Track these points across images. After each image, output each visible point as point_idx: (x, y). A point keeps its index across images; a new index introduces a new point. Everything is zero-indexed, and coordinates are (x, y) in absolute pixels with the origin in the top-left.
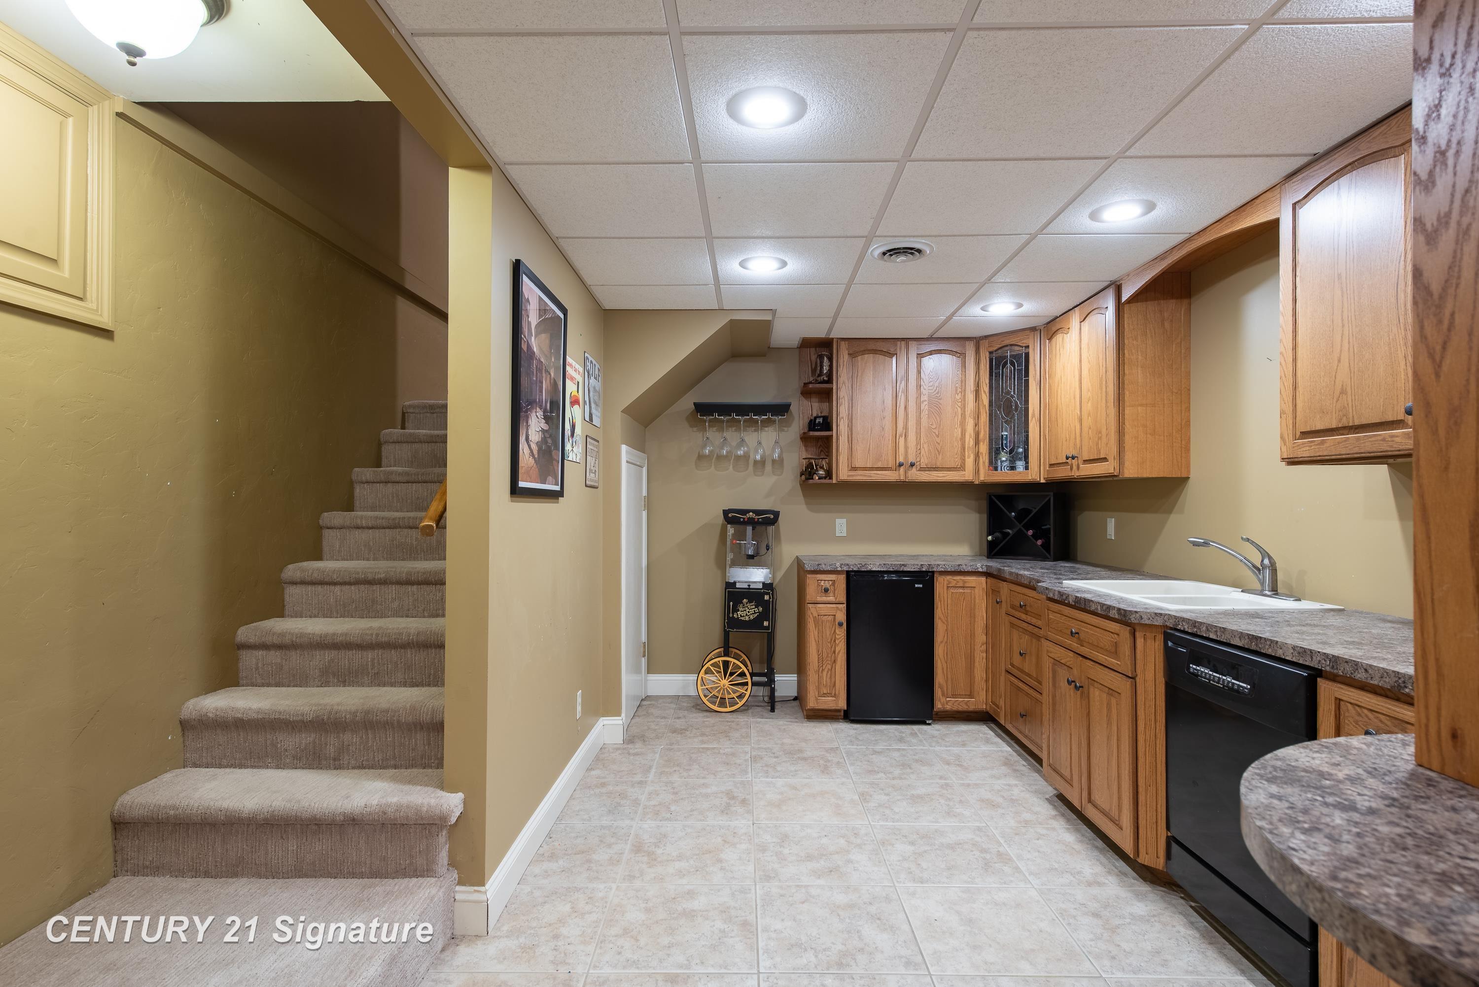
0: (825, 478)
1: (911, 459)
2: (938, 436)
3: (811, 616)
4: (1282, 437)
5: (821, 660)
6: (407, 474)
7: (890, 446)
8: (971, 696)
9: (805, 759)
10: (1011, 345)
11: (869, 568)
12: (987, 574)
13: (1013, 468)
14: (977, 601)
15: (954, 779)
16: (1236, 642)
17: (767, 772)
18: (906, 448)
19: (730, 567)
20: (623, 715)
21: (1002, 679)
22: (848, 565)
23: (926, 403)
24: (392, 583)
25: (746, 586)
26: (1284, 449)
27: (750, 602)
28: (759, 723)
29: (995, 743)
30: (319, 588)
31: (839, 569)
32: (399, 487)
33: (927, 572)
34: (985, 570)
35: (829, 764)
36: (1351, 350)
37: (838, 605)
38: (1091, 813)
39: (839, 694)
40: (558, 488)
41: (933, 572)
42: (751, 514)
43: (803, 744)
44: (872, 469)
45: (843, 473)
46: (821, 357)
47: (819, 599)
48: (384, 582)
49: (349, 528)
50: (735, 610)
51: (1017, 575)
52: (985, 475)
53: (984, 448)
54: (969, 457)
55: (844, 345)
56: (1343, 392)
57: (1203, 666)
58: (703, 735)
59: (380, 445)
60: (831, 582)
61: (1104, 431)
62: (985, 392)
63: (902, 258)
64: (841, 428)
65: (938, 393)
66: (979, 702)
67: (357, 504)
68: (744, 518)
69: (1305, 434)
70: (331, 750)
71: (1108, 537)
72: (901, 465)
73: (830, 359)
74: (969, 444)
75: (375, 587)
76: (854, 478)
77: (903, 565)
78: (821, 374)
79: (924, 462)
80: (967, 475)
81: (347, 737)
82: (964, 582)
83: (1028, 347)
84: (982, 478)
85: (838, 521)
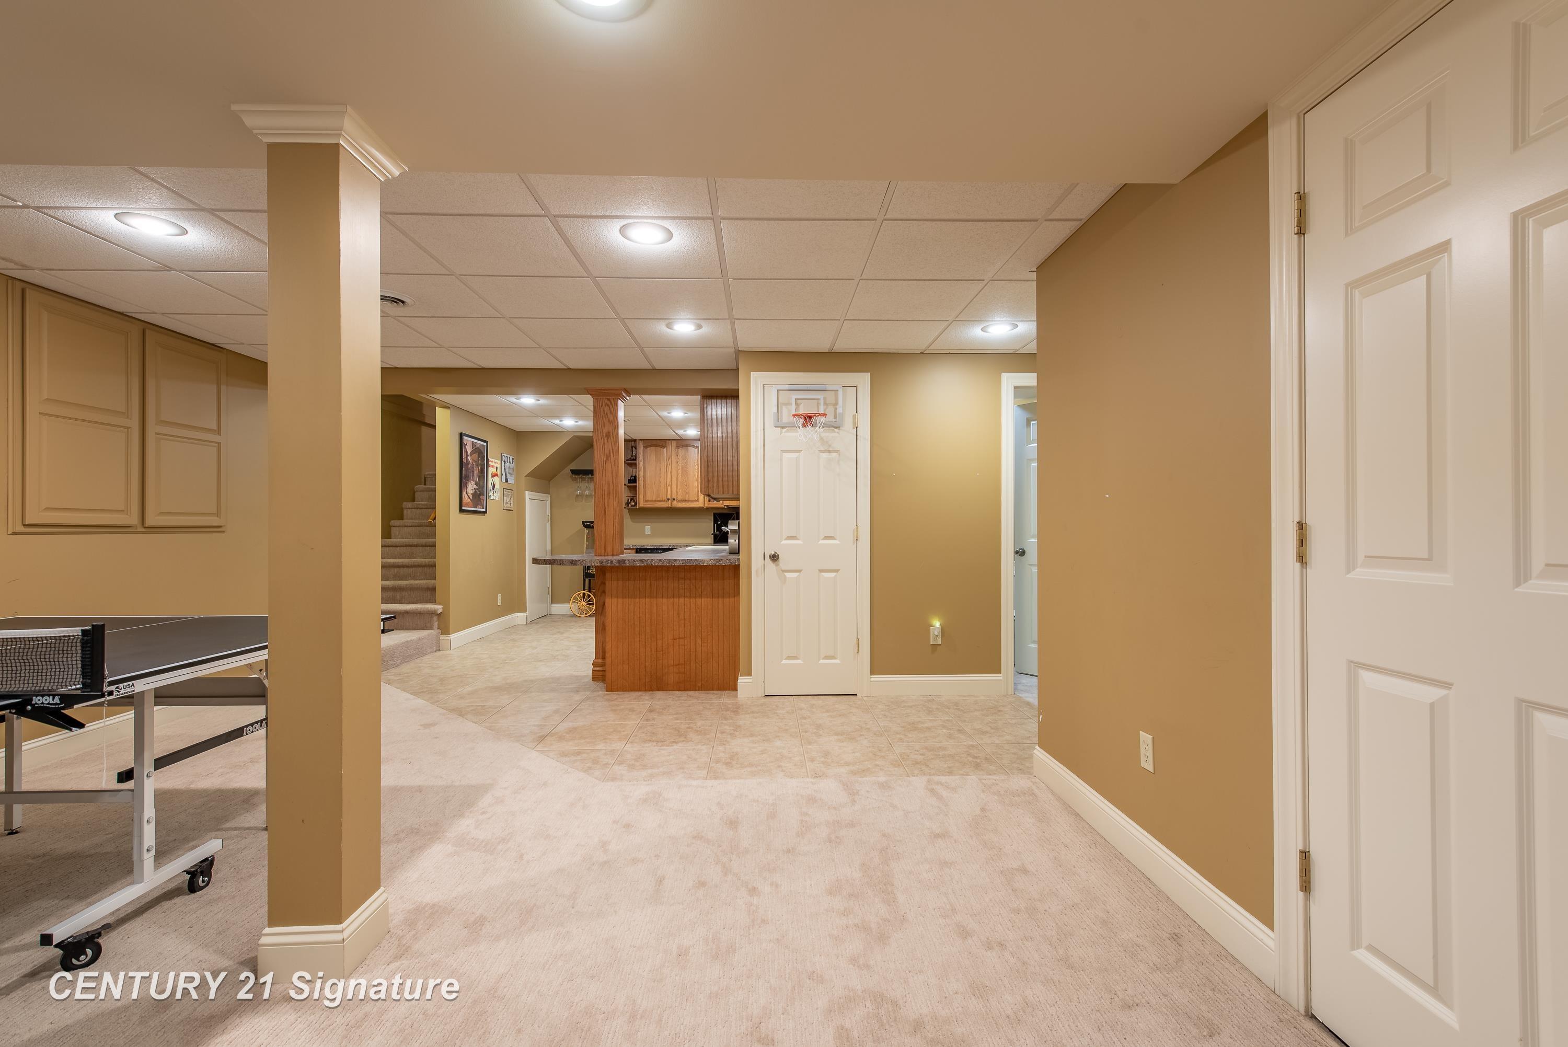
0: (634, 506)
1: (674, 496)
2: (686, 486)
6: (426, 505)
7: (664, 491)
18: (672, 491)
20: (527, 612)
23: (681, 470)
24: (419, 546)
30: (391, 548)
32: (422, 510)
40: (484, 510)
44: (655, 501)
45: (641, 504)
46: (633, 448)
48: (416, 546)
49: (402, 526)
55: (642, 443)
59: (414, 493)
64: (640, 482)
65: (686, 465)
67: (405, 517)
70: (398, 598)
72: (669, 500)
73: (637, 449)
75: (413, 548)
76: (647, 506)
78: (633, 456)
79: (680, 498)
80: (700, 504)
81: (404, 593)
84: (706, 506)
85: (647, 527)
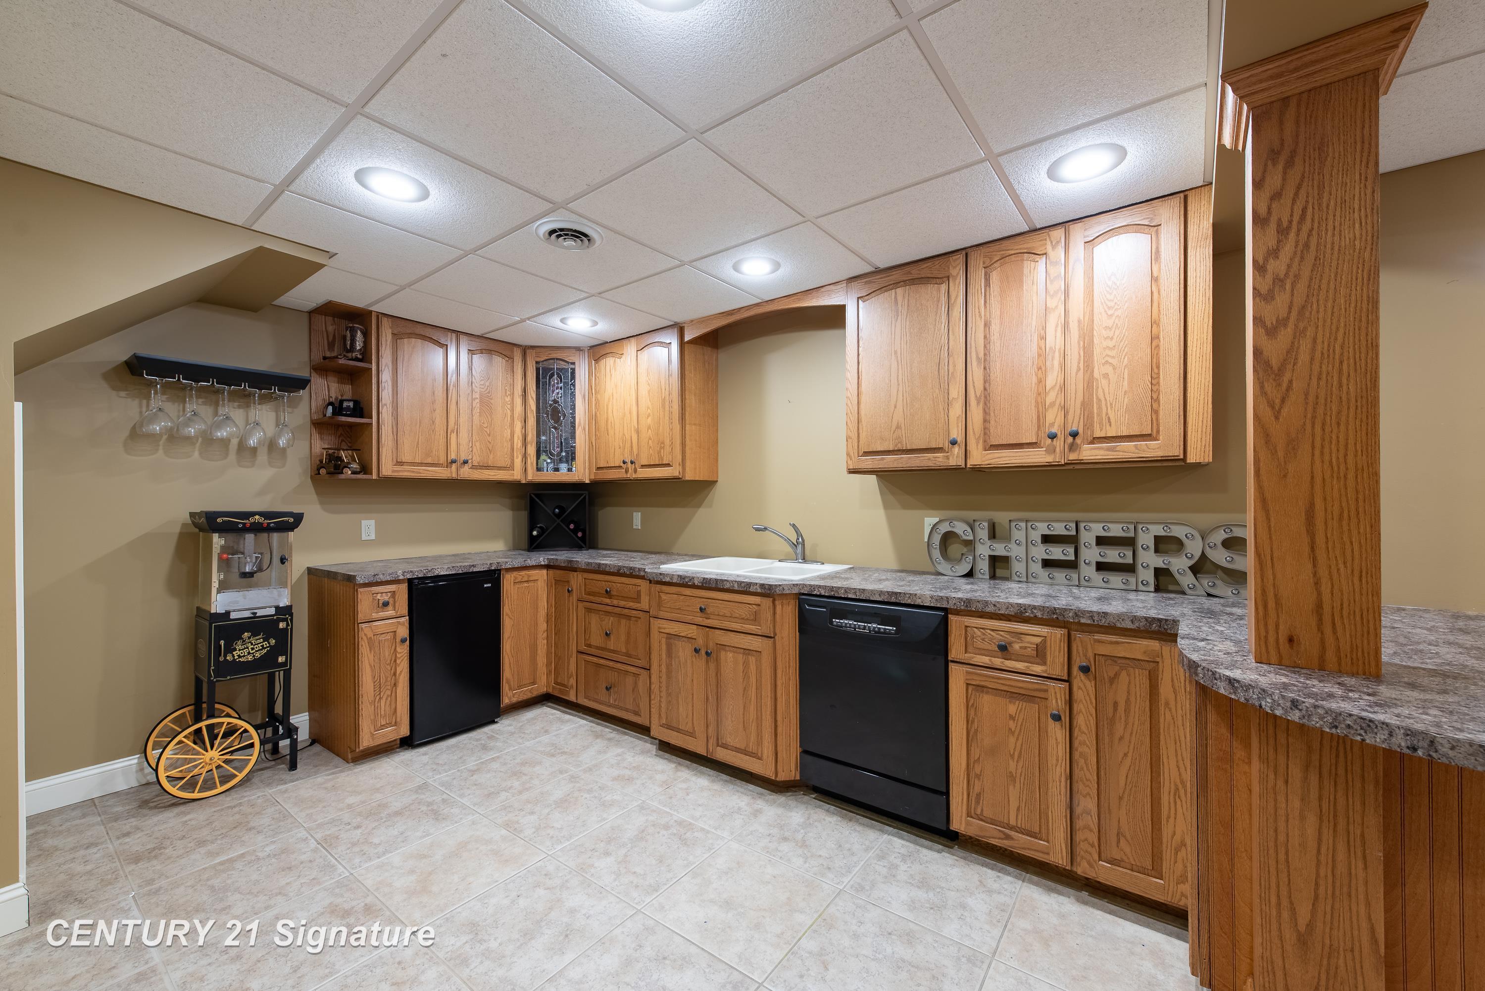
0: (362, 473)
1: (463, 457)
2: (489, 435)
3: (365, 638)
4: (848, 454)
5: (378, 687)
7: (442, 441)
8: (534, 683)
9: (398, 813)
10: (557, 359)
11: (436, 573)
12: (548, 567)
13: (557, 470)
14: (540, 592)
15: (572, 768)
16: (877, 598)
17: (363, 853)
18: (458, 444)
19: (219, 592)
21: (573, 661)
22: (411, 572)
23: (478, 401)
25: (247, 614)
26: (850, 462)
27: (254, 634)
28: (286, 791)
29: (568, 721)
31: (401, 577)
33: (495, 571)
34: (546, 563)
35: (435, 807)
36: (905, 401)
37: (399, 620)
38: (722, 755)
39: (401, 720)
41: (500, 570)
42: (257, 517)
43: (378, 796)
44: (420, 464)
45: (388, 469)
46: (353, 331)
47: (375, 616)
50: (230, 649)
51: (599, 564)
52: (533, 476)
53: (532, 450)
54: (517, 457)
55: (386, 323)
56: (898, 427)
57: (846, 619)
58: (201, 843)
60: (389, 594)
61: (667, 442)
62: (532, 397)
63: (570, 243)
65: (489, 393)
66: (542, 686)
68: (244, 524)
69: (866, 453)
71: (634, 527)
72: (454, 462)
73: (366, 335)
74: (517, 445)
76: (401, 474)
77: (473, 566)
78: (352, 348)
79: (476, 459)
80: (516, 475)
82: (529, 576)
83: (573, 363)
84: (530, 478)
85: (364, 523)
